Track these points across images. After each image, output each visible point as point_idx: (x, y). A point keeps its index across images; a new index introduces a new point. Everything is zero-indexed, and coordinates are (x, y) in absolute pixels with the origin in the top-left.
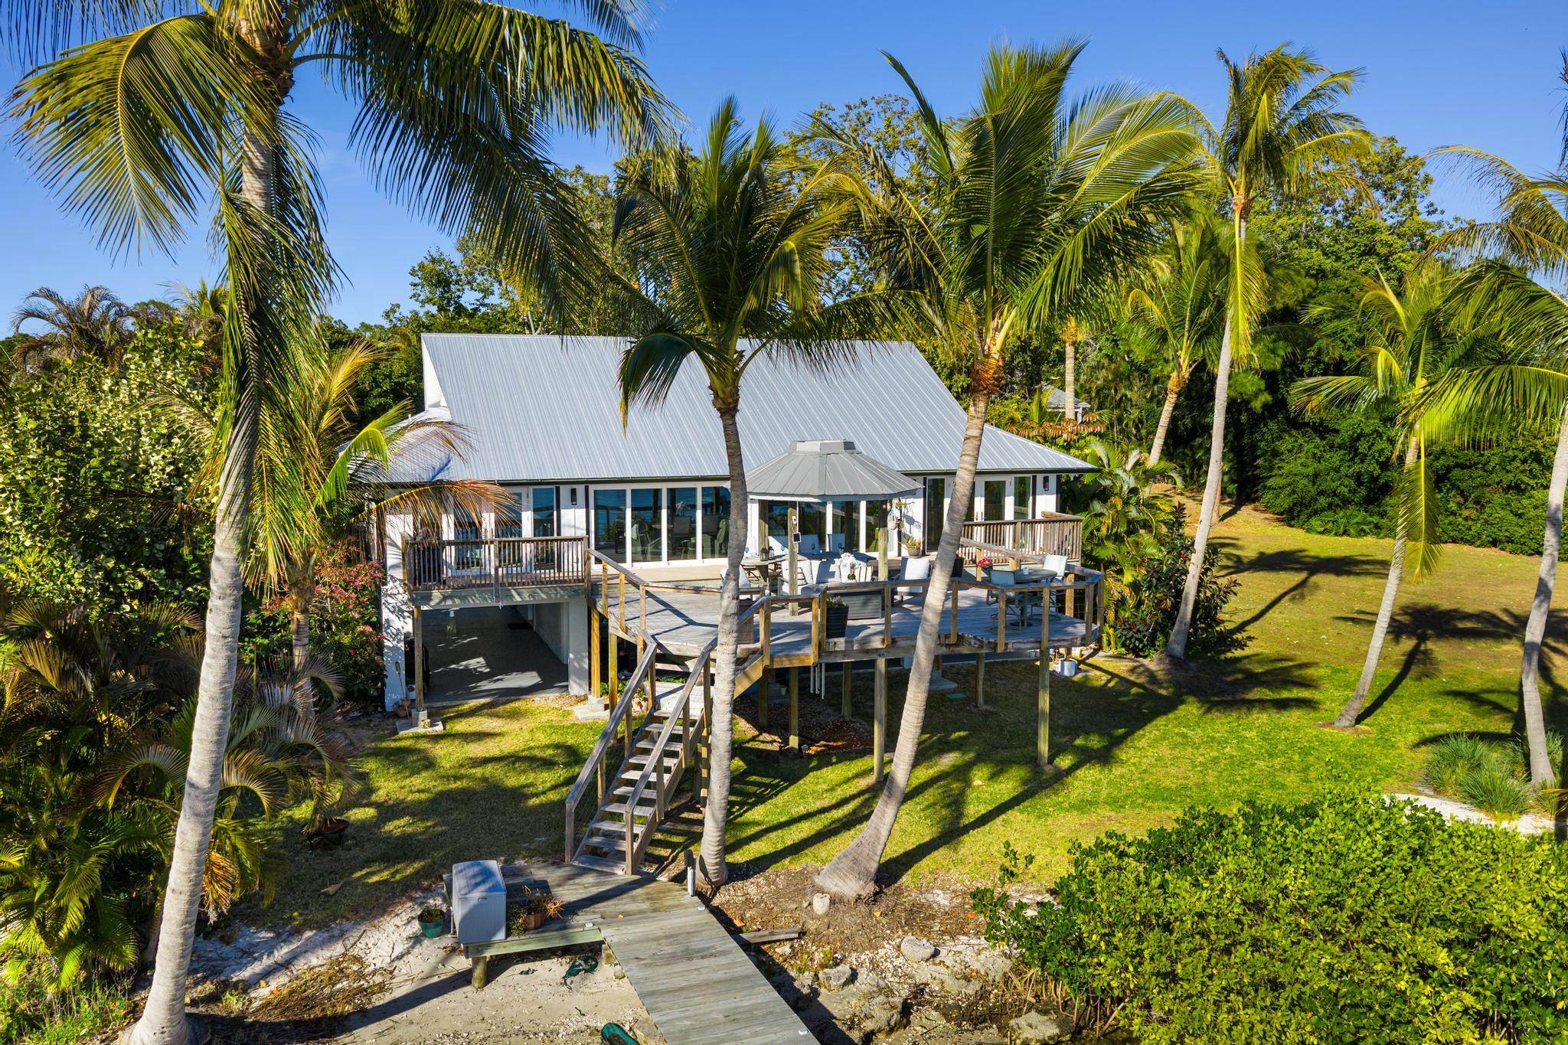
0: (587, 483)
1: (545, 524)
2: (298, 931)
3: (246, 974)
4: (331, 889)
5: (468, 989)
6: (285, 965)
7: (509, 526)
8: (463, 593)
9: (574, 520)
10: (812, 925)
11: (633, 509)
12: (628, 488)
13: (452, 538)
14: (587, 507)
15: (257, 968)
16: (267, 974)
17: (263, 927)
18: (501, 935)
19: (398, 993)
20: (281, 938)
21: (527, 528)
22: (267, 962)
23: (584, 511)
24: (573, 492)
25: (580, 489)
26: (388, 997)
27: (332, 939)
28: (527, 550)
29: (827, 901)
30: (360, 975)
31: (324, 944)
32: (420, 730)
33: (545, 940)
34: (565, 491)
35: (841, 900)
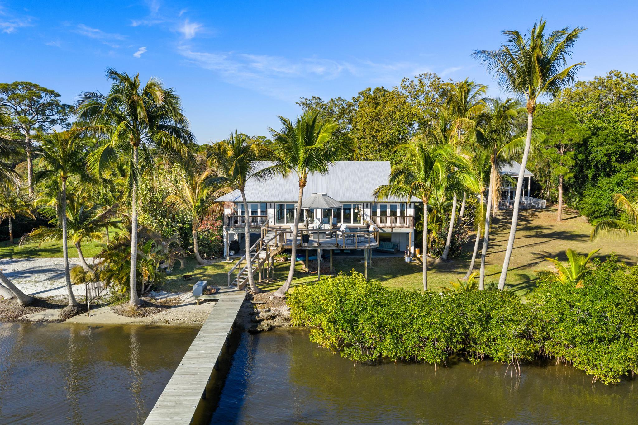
0: (274, 202)
1: (263, 212)
2: (171, 293)
3: (157, 298)
4: (181, 286)
5: (195, 305)
6: (166, 297)
7: (254, 212)
8: (238, 229)
9: (271, 212)
10: (268, 302)
11: (287, 209)
12: (285, 204)
13: (240, 215)
14: (274, 208)
15: (161, 297)
16: (161, 298)
17: (165, 291)
18: (201, 295)
19: (183, 304)
20: (168, 293)
21: (259, 213)
22: (163, 296)
23: (273, 210)
24: (271, 204)
25: (272, 204)
26: (181, 304)
27: (177, 295)
28: (259, 219)
29: (273, 297)
30: (178, 301)
31: (175, 295)
32: (227, 261)
33: (210, 297)
34: (268, 204)
35: (276, 298)
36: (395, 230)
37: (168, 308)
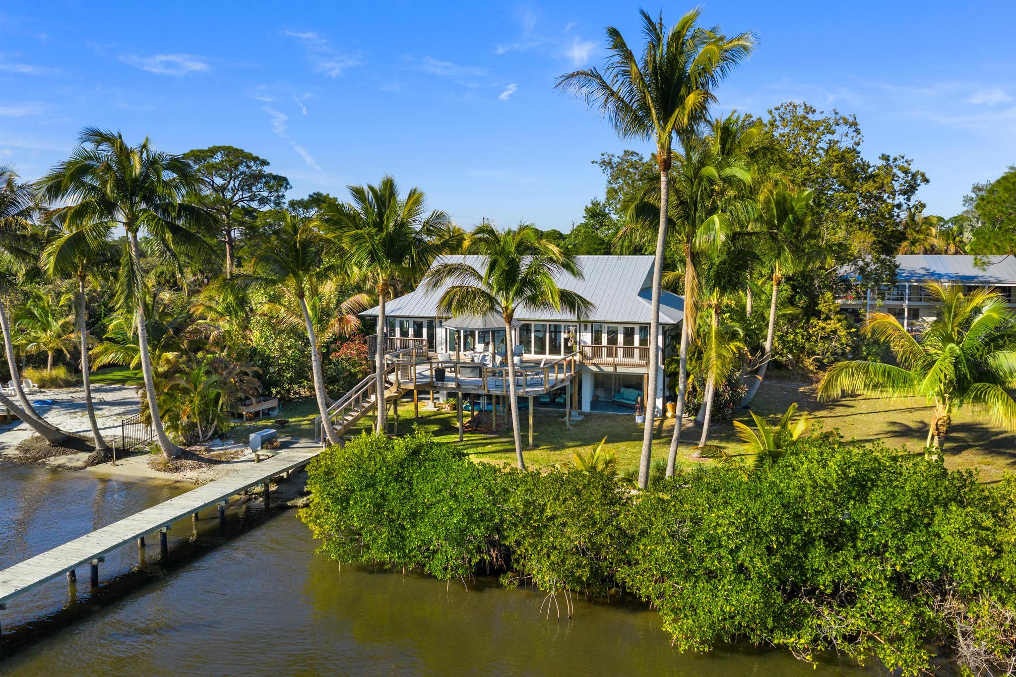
18: (259, 448)
19: (240, 460)
24: (441, 321)
36: (620, 370)
37: (215, 464)
